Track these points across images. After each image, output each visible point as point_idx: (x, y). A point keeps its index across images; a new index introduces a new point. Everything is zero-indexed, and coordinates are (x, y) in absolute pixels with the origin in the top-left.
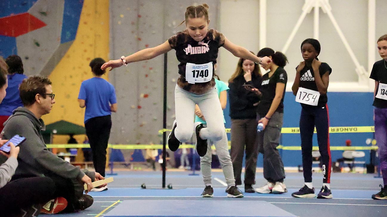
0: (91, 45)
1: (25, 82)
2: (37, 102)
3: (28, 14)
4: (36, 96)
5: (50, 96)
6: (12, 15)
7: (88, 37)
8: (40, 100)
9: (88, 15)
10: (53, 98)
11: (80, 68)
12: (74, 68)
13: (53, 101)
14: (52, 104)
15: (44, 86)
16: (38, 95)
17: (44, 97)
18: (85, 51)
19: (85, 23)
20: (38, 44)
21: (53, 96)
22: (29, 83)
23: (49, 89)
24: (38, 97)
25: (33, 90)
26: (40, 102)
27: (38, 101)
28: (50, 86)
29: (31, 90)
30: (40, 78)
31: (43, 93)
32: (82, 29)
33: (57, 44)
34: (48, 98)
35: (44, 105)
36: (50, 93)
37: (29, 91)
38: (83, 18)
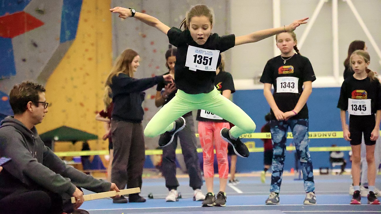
0: (92, 44)
1: (17, 88)
2: (29, 111)
3: (24, 13)
4: (28, 104)
5: (43, 105)
6: (7, 14)
7: (89, 36)
8: (32, 108)
9: (89, 12)
10: (46, 107)
11: (81, 69)
12: (75, 70)
13: (45, 110)
14: (44, 113)
15: (37, 93)
16: (30, 103)
17: (37, 106)
18: (87, 50)
19: (86, 21)
20: (35, 45)
21: (47, 104)
22: (21, 90)
23: (42, 96)
24: (30, 105)
25: (25, 96)
26: (32, 111)
27: (30, 109)
28: (43, 93)
29: (22, 97)
30: (33, 85)
31: (36, 101)
32: (83, 27)
33: (56, 45)
34: (41, 107)
35: (36, 114)
36: (43, 101)
37: (20, 98)
38: (83, 16)
